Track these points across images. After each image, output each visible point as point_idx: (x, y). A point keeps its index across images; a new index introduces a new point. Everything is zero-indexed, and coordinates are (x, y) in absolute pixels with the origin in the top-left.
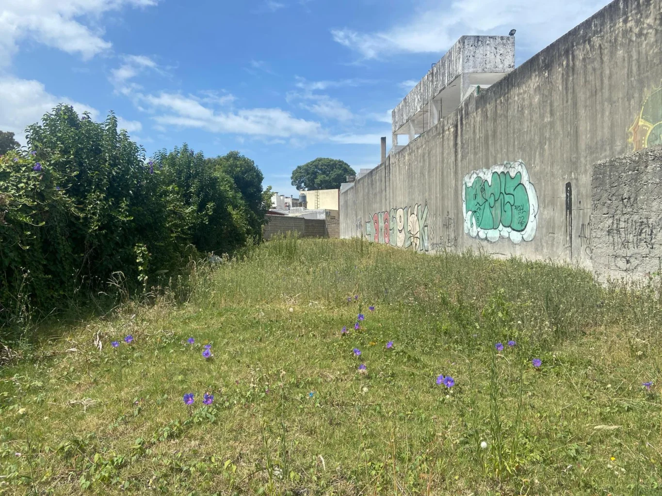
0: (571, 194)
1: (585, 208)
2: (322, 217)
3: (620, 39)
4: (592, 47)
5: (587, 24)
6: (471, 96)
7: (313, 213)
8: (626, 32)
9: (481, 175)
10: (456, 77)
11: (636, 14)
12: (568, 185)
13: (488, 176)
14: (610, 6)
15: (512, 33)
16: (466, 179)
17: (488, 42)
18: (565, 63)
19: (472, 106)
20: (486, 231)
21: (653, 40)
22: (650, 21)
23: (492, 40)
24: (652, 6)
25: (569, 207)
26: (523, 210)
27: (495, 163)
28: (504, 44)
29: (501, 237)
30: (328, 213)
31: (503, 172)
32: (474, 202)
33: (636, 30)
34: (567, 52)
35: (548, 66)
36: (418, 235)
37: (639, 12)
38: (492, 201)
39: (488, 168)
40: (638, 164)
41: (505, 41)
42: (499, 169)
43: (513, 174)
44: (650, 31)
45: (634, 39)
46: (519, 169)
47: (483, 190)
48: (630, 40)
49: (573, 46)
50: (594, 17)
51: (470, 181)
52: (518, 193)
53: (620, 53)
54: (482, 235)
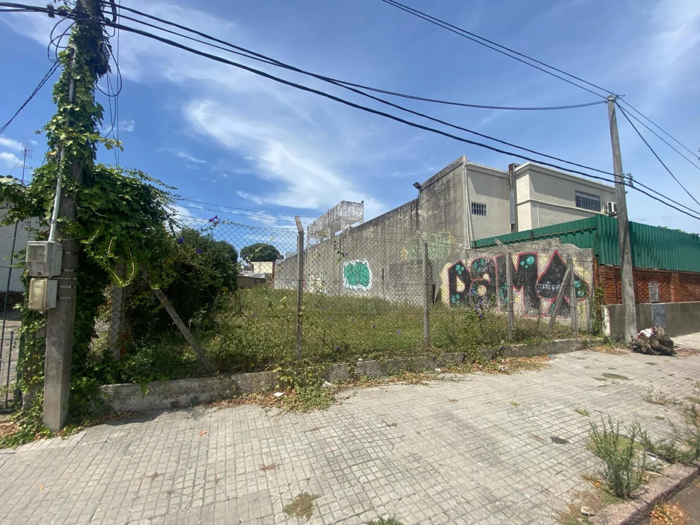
0: (383, 273)
1: (387, 279)
2: (263, 277)
3: (399, 221)
4: (390, 221)
5: (389, 213)
6: (347, 229)
7: (257, 275)
8: (400, 219)
9: (351, 262)
10: (340, 218)
11: (404, 214)
12: (383, 269)
13: (354, 264)
14: (396, 209)
15: (363, 202)
16: (344, 264)
17: (353, 205)
18: (382, 225)
19: (347, 234)
20: (353, 286)
21: (408, 224)
22: (407, 217)
24: (408, 213)
25: (383, 278)
26: (367, 277)
27: (357, 258)
28: (359, 207)
29: (359, 289)
30: (266, 275)
31: (360, 262)
32: (347, 274)
33: (404, 219)
34: (382, 221)
38: (355, 273)
39: (354, 260)
40: (402, 265)
41: (360, 205)
42: (358, 261)
43: (363, 263)
44: (407, 221)
46: (366, 261)
47: (352, 268)
48: (402, 222)
49: (384, 219)
51: (346, 264)
52: (366, 271)
53: (399, 226)
54: (351, 287)
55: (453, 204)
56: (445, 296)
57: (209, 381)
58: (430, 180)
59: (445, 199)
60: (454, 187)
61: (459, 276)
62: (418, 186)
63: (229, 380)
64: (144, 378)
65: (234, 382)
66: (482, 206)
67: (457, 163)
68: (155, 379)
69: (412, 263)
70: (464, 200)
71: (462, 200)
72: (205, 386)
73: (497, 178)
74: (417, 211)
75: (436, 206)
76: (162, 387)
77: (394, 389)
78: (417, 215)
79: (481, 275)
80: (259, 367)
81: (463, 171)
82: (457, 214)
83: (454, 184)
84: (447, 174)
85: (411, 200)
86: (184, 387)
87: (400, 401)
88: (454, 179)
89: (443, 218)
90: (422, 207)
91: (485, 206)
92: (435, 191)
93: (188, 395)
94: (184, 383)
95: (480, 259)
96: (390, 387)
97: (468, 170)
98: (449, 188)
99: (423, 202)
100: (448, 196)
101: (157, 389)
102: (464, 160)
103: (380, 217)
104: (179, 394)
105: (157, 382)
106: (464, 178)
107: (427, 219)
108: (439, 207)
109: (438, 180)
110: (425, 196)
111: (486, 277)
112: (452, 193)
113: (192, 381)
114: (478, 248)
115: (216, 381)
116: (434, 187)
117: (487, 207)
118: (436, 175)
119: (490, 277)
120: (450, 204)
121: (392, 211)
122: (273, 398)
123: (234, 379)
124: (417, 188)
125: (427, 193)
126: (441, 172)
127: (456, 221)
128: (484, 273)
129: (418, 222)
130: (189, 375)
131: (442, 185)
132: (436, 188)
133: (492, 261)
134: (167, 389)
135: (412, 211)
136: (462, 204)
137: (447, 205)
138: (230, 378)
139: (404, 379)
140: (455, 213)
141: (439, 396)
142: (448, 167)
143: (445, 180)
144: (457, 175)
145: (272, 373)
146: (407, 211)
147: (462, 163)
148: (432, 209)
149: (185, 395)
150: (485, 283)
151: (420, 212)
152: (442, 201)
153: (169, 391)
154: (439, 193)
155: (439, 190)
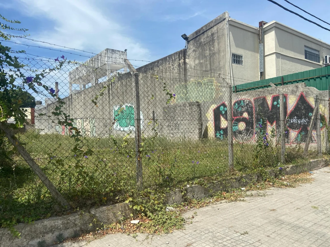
0: (154, 115)
1: (159, 119)
3: (168, 69)
4: (160, 69)
5: (158, 61)
6: (115, 76)
8: (169, 67)
10: (104, 64)
11: (172, 62)
12: (153, 112)
13: (124, 107)
14: (165, 58)
15: (126, 50)
16: (114, 107)
17: (117, 52)
18: (151, 72)
19: (116, 80)
20: (124, 128)
21: (176, 71)
22: (176, 65)
23: (118, 52)
24: (176, 62)
25: (154, 119)
27: (127, 102)
28: (123, 54)
29: (130, 130)
31: (130, 106)
32: (118, 117)
33: (172, 67)
34: (152, 69)
35: (145, 72)
36: (90, 131)
37: (173, 62)
38: (126, 116)
39: (124, 104)
40: (175, 107)
41: (123, 53)
42: (128, 105)
44: (176, 68)
45: (172, 70)
48: (171, 70)
49: (154, 67)
50: (160, 60)
51: (116, 108)
53: (168, 73)
54: (122, 129)
55: (217, 55)
56: (211, 132)
57: (71, 218)
58: (196, 32)
59: (210, 50)
60: (218, 40)
61: (223, 115)
62: (185, 37)
63: (89, 214)
64: (8, 222)
65: (94, 216)
66: (240, 56)
67: (221, 18)
68: (18, 221)
69: (184, 105)
70: (227, 51)
71: (225, 51)
72: (68, 223)
73: (250, 34)
74: (184, 59)
75: (202, 56)
76: (28, 229)
77: (223, 207)
78: (185, 63)
79: (242, 113)
80: (110, 200)
81: (225, 25)
82: (221, 63)
83: (218, 37)
84: (212, 28)
85: (179, 50)
86: (49, 226)
87: (235, 215)
88: (217, 32)
89: (209, 66)
90: (189, 56)
91: (242, 57)
92: (201, 43)
93: (53, 233)
94: (48, 223)
95: (240, 101)
96: (217, 205)
97: (230, 25)
98: (213, 40)
99: (190, 52)
100: (213, 47)
101: (23, 231)
102: (227, 16)
103: (149, 64)
104: (44, 233)
105: (21, 225)
106: (226, 32)
107: (194, 67)
108: (205, 57)
109: (203, 33)
110: (192, 47)
111: (245, 115)
112: (216, 44)
113: (55, 220)
114: (238, 91)
115: (77, 217)
116: (200, 39)
117: (243, 57)
118: (202, 28)
119: (249, 115)
120: (214, 54)
121: (162, 60)
122: (132, 225)
123: (93, 213)
124: (185, 39)
125: (194, 44)
126: (206, 26)
127: (220, 70)
128: (244, 112)
129: (185, 69)
130: (49, 215)
131: (207, 37)
132: (202, 40)
133: (250, 102)
134: (33, 230)
135: (180, 60)
136: (225, 54)
137: (212, 55)
138: (89, 212)
139: (225, 198)
140: (219, 62)
141: (260, 208)
142: (212, 22)
143: (209, 33)
144: (221, 29)
145: (125, 204)
146: (175, 60)
147: (225, 19)
148: (199, 58)
149: (51, 234)
150: (244, 120)
151: (187, 60)
152: (208, 52)
153: (35, 232)
154: (205, 44)
155: (204, 42)
